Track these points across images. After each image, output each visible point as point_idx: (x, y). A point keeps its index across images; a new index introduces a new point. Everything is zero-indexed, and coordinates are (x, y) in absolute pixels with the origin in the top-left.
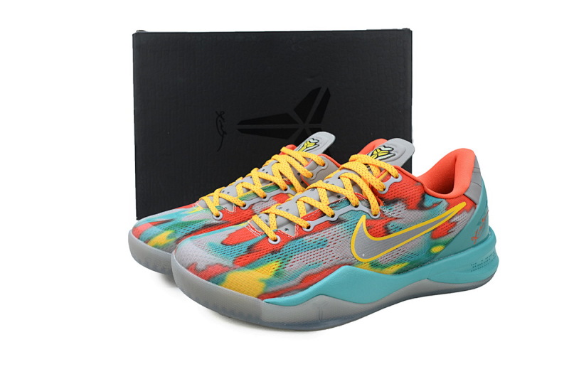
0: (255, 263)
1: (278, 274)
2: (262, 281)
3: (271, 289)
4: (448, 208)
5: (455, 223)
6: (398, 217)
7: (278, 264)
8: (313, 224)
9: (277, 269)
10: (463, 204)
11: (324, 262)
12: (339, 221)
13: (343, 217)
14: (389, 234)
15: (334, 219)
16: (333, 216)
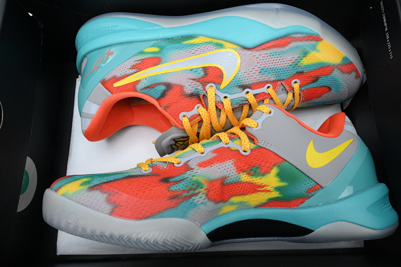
1: (305, 54)
2: (318, 51)
4: (138, 82)
5: (133, 67)
6: (192, 81)
7: (302, 62)
8: (264, 90)
9: (305, 58)
10: (116, 85)
11: (267, 55)
12: (243, 87)
14: (203, 68)
15: (247, 90)
16: (248, 92)
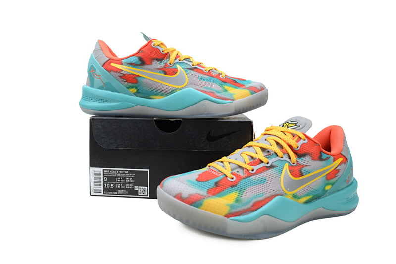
0: (221, 193)
3: (234, 211)
13: (274, 164)
